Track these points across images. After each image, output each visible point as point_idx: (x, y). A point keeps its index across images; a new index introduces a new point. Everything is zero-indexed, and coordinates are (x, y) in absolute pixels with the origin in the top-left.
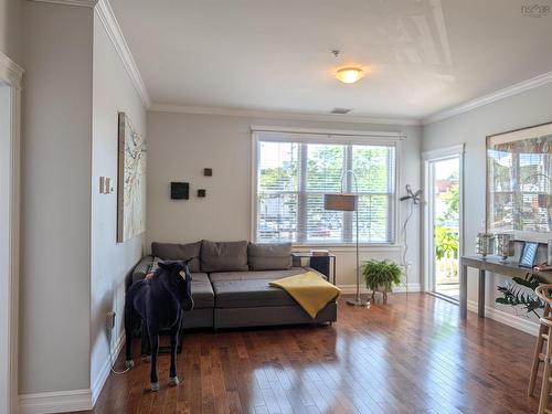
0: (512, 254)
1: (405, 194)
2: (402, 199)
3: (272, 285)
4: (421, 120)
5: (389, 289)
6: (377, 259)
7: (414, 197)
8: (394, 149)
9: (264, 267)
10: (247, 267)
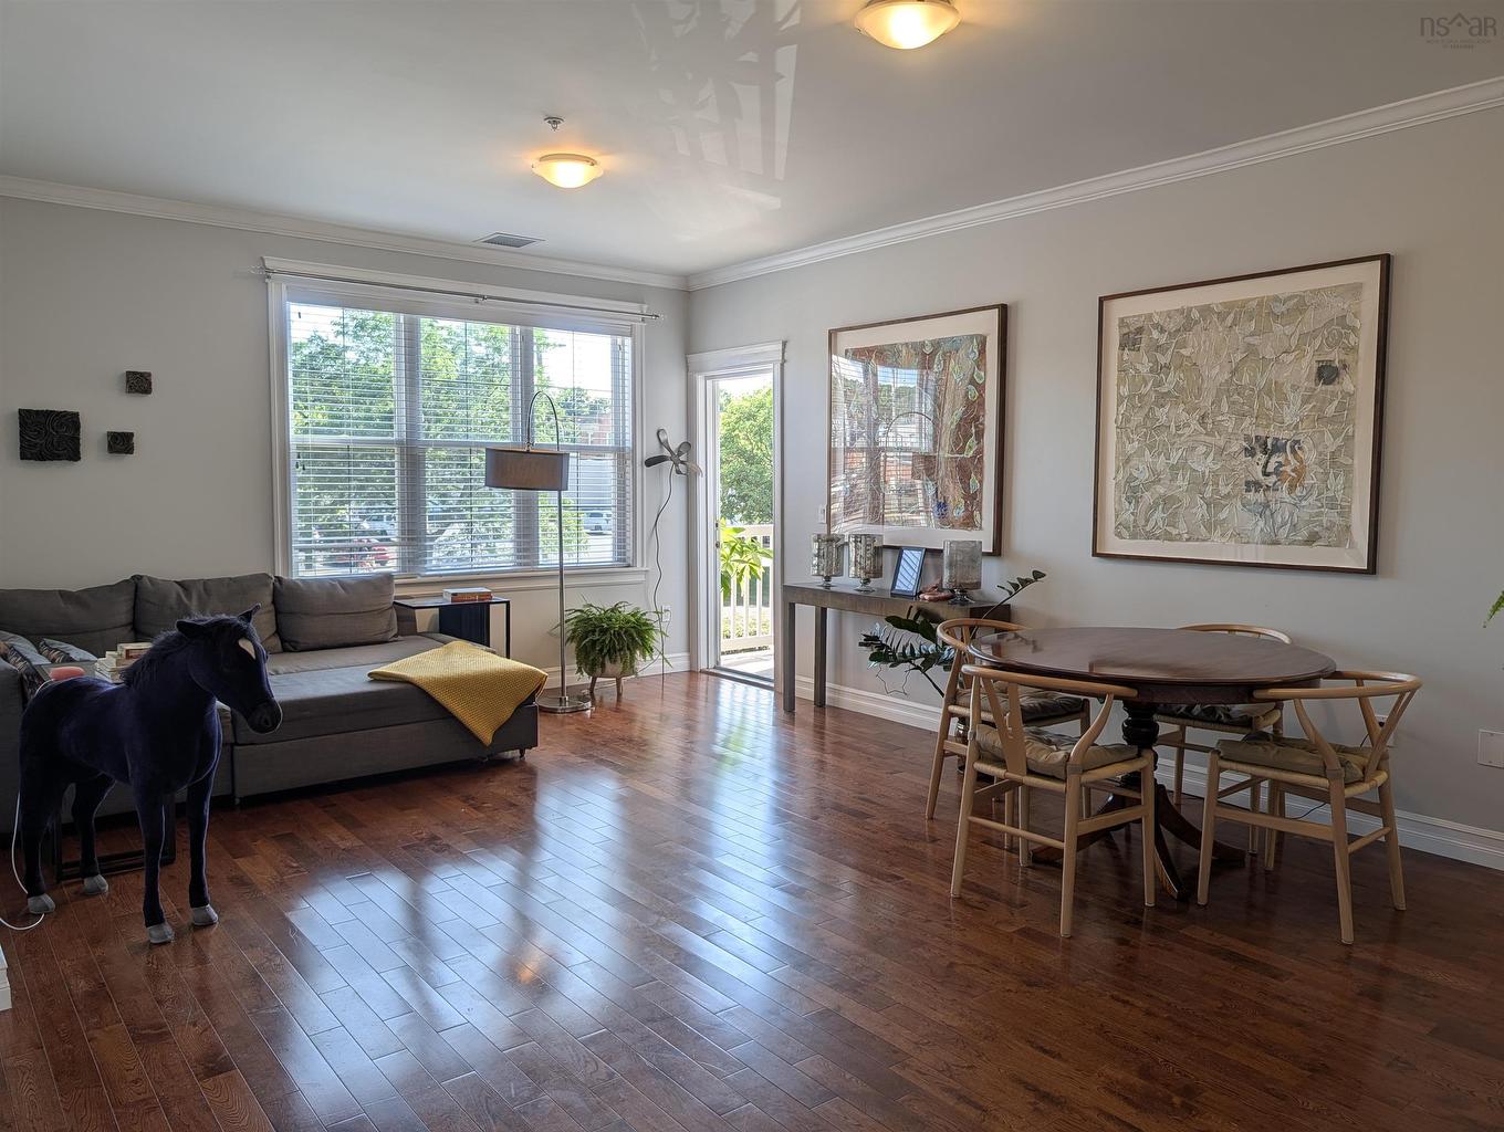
0: (878, 573)
1: (655, 451)
2: (650, 462)
3: (376, 678)
4: (686, 277)
5: (629, 668)
6: (599, 601)
7: (675, 457)
8: (628, 341)
9: (322, 640)
10: (276, 642)
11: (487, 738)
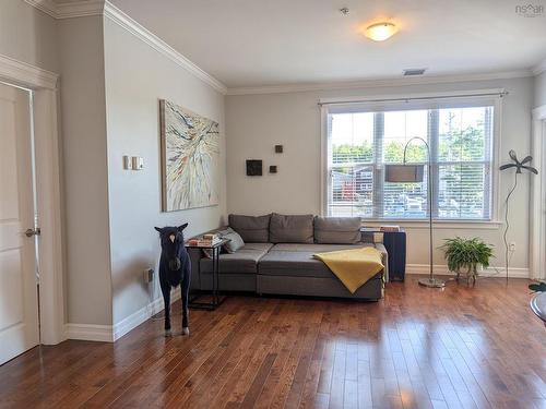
10: (312, 240)
11: (353, 290)
